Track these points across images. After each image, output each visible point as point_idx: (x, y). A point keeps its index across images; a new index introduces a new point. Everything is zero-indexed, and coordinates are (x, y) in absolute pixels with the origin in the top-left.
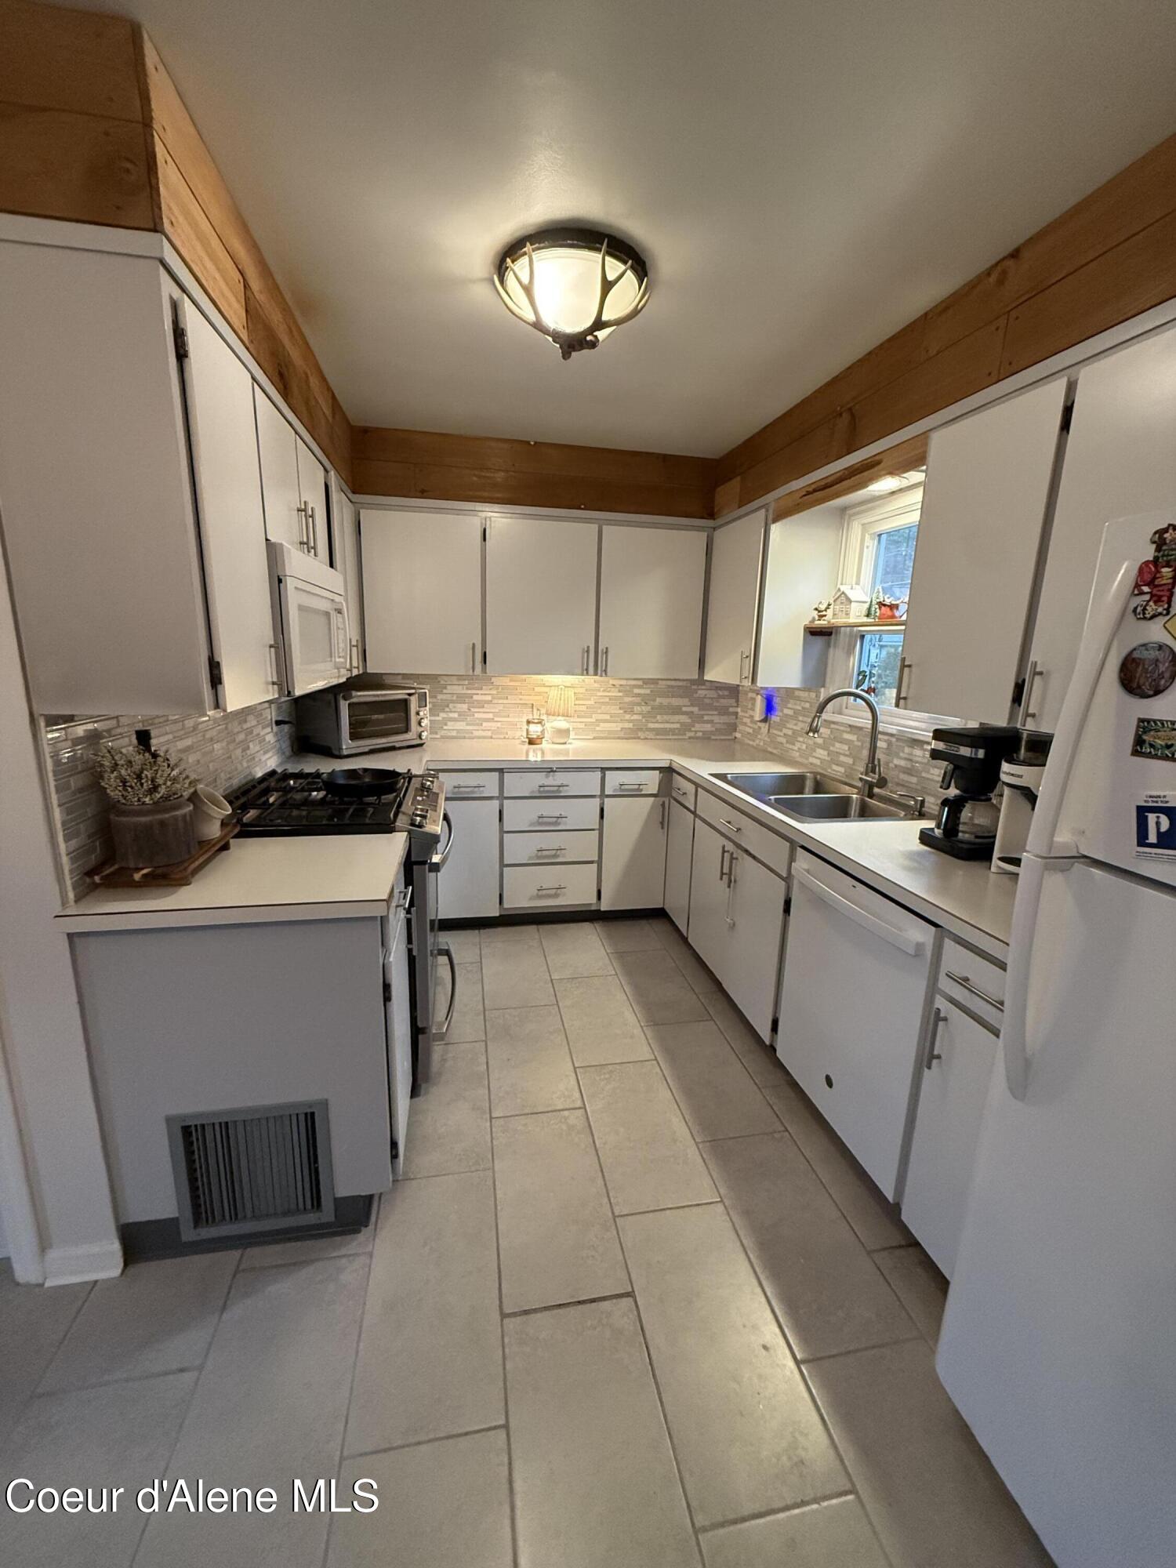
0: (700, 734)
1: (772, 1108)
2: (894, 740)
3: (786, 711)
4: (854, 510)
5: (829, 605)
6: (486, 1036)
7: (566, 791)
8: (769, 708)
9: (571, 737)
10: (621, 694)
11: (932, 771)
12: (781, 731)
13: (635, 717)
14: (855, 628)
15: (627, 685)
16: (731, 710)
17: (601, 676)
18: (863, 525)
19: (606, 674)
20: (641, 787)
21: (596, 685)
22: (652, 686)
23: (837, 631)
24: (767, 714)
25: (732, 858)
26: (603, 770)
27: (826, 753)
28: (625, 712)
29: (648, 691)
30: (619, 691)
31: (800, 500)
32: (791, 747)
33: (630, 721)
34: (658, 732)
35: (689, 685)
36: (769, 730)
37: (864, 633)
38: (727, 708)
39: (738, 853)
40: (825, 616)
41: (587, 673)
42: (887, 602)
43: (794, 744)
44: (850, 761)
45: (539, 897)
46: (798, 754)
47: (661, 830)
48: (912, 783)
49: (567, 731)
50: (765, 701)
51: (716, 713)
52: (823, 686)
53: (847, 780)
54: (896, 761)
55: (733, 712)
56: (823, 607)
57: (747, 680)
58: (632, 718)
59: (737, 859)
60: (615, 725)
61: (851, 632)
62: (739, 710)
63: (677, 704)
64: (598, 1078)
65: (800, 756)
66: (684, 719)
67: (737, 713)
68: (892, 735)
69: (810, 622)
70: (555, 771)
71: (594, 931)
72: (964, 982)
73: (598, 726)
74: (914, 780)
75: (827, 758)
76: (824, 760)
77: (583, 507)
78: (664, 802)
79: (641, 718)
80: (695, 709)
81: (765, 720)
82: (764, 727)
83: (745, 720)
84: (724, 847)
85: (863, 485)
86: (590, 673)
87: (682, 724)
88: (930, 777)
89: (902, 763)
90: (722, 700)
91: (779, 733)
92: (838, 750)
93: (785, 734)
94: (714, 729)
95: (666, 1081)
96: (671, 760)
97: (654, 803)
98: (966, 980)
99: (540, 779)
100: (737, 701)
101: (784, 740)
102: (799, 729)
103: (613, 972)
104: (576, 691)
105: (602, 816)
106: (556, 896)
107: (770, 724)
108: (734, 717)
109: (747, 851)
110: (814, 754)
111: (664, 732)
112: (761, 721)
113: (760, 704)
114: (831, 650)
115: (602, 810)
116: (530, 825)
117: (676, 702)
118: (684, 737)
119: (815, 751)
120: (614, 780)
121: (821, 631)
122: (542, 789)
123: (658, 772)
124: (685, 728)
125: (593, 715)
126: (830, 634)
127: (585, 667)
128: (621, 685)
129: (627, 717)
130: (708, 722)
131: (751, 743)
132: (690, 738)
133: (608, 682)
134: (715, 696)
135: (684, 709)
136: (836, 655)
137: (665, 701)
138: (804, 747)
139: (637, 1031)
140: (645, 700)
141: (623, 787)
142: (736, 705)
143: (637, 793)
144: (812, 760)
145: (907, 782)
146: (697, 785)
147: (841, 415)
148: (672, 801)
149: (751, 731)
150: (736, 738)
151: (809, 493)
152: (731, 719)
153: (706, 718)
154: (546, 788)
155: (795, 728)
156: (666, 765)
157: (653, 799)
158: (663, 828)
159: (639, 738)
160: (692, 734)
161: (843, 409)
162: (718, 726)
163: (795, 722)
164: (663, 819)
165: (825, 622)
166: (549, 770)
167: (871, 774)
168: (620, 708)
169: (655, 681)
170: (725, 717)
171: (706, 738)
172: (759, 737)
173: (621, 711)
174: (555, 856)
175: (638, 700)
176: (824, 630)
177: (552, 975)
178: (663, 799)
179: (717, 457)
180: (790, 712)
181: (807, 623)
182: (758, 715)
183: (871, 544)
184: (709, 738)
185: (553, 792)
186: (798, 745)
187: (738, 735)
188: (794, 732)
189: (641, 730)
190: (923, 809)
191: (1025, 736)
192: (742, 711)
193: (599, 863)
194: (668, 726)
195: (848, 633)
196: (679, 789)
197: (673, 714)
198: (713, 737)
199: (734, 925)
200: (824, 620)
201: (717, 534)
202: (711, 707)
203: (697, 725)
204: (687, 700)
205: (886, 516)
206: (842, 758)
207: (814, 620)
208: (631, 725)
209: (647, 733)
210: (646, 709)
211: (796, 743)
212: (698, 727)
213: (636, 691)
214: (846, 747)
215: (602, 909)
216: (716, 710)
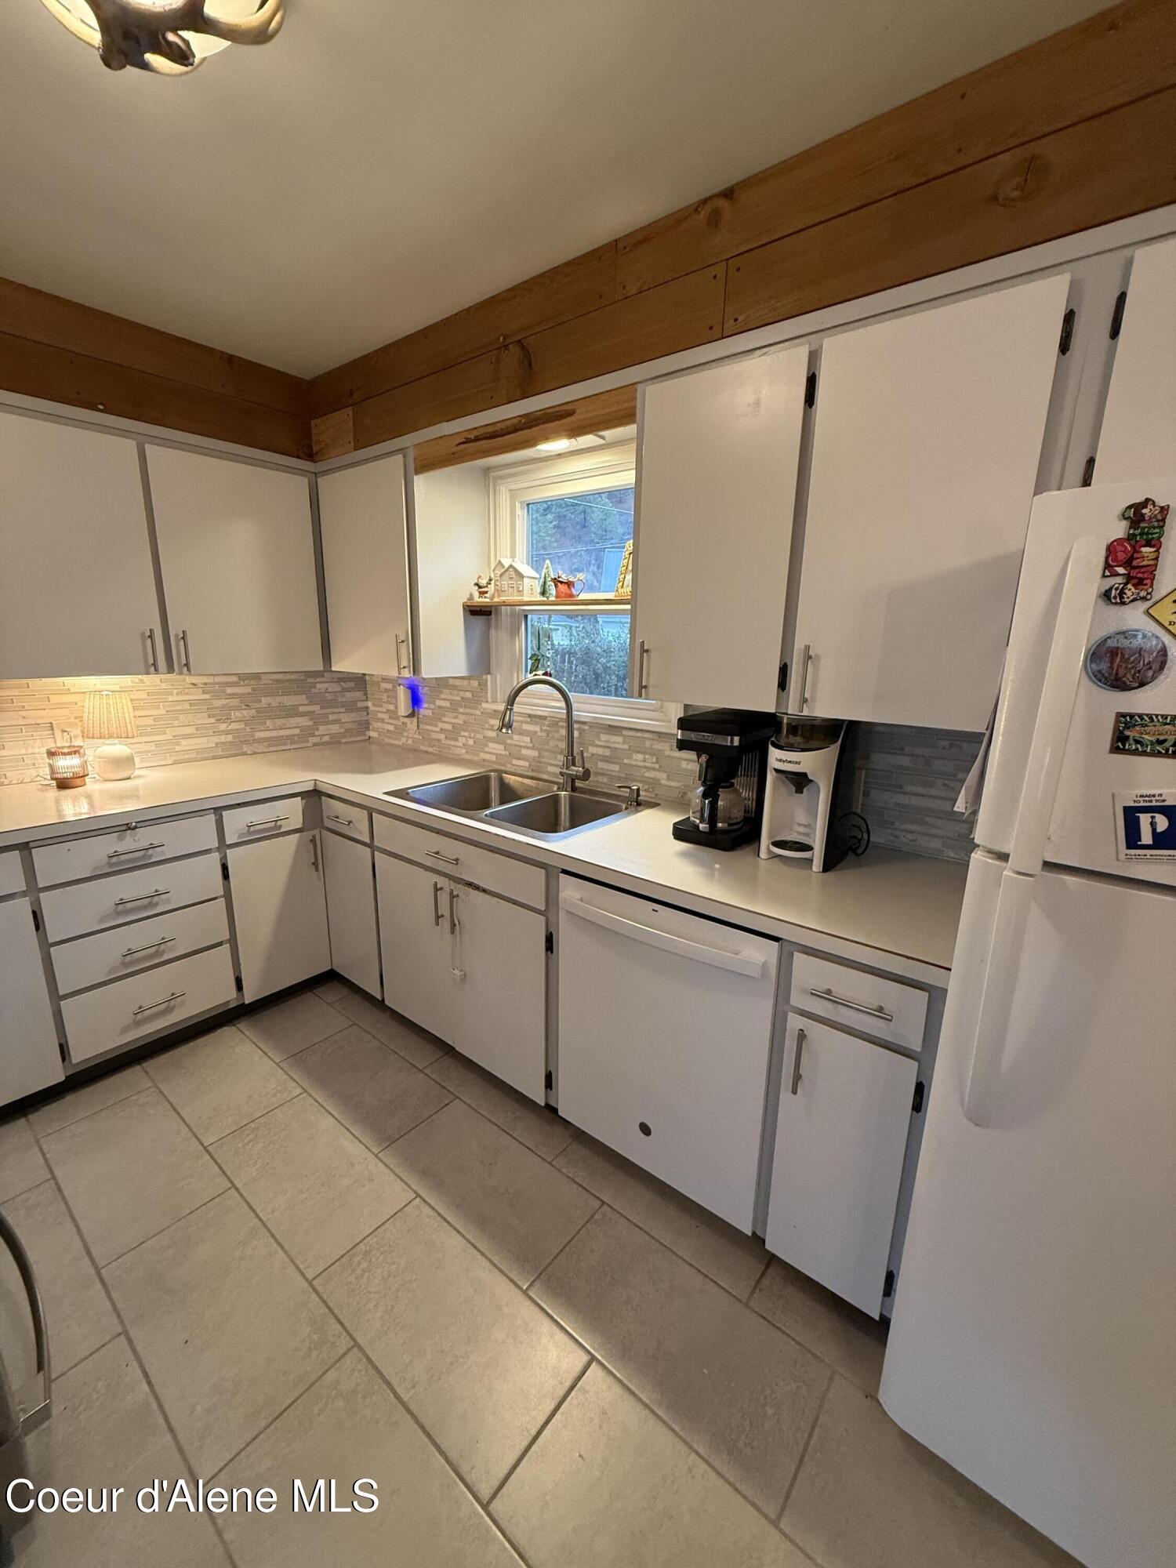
0: (326, 739)
1: (575, 1182)
2: (586, 727)
3: (439, 703)
4: (500, 473)
5: (490, 580)
6: (122, 1322)
7: (163, 853)
8: (416, 700)
9: (137, 766)
10: (208, 696)
11: (634, 756)
12: (437, 726)
13: (234, 726)
14: (517, 608)
15: (215, 683)
16: (360, 704)
17: (181, 673)
18: (510, 490)
19: (189, 670)
20: (279, 823)
21: (163, 686)
22: (253, 682)
23: (496, 610)
24: (413, 707)
25: (452, 896)
26: (218, 811)
27: (502, 747)
28: (217, 720)
29: (248, 690)
30: (204, 692)
31: (455, 449)
32: (452, 743)
33: (227, 732)
34: (269, 741)
35: (303, 677)
36: (418, 726)
37: (526, 613)
38: (355, 702)
39: (459, 889)
40: (486, 592)
41: (156, 670)
42: (564, 578)
43: (457, 740)
44: (535, 753)
45: (137, 1024)
46: (464, 751)
47: (316, 874)
48: (615, 771)
49: (129, 761)
50: (409, 692)
51: (343, 710)
52: (489, 673)
53: (535, 774)
54: (592, 750)
55: (363, 708)
56: (483, 582)
57: (407, 670)
58: (230, 727)
59: (458, 896)
60: (204, 740)
61: (513, 612)
62: (370, 704)
63: (291, 703)
64: (352, 1279)
65: (467, 752)
66: (305, 722)
67: (367, 708)
68: (584, 723)
69: (468, 600)
70: (136, 827)
71: (242, 1036)
72: (827, 995)
73: (178, 744)
74: (616, 768)
75: (504, 753)
76: (500, 755)
77: (101, 407)
78: (314, 836)
79: (243, 726)
80: (316, 708)
81: (412, 715)
82: (412, 724)
83: (380, 715)
84: (436, 884)
85: (531, 443)
86: (160, 670)
87: (302, 728)
88: (635, 763)
89: (600, 751)
90: (348, 694)
91: (434, 729)
92: (517, 743)
93: (441, 729)
94: (343, 730)
95: (447, 1222)
96: (315, 780)
97: (300, 839)
98: (829, 992)
99: (109, 845)
100: (366, 694)
101: (442, 736)
102: (461, 722)
103: (299, 1090)
104: (133, 697)
105: (226, 876)
106: (169, 1010)
107: (418, 718)
108: (365, 713)
109: (470, 884)
110: (486, 749)
111: (280, 740)
112: (407, 717)
113: (403, 697)
114: (493, 632)
115: (225, 868)
116: (101, 921)
117: (289, 701)
118: (307, 745)
119: (487, 746)
120: (236, 823)
121: (481, 611)
122: (114, 860)
123: (299, 798)
124: (306, 733)
125: (168, 730)
126: (489, 613)
127: (151, 661)
128: (206, 684)
129: (223, 727)
130: (334, 722)
131: (397, 742)
132: (315, 745)
133: (184, 680)
134: (339, 689)
135: (302, 709)
136: (499, 636)
137: (274, 701)
138: (471, 742)
139: (376, 1167)
140: (246, 702)
141: (252, 829)
142: (364, 698)
143: (274, 832)
144: (483, 756)
145: (608, 770)
146: (370, 812)
147: (506, 347)
148: (325, 832)
149: (391, 728)
150: (370, 737)
151: (468, 441)
152: (363, 716)
153: (331, 717)
154: (123, 858)
155: (455, 721)
156: (309, 787)
157: (298, 835)
158: (317, 870)
159: (245, 754)
160: (316, 740)
161: (508, 341)
162: (349, 726)
163: (455, 714)
164: (316, 857)
165: (488, 600)
166: (124, 828)
167: (572, 767)
168: (209, 716)
169: (257, 676)
170: (353, 715)
171: (335, 742)
172: (406, 734)
173: (212, 720)
174: (158, 954)
175: (235, 702)
176: (483, 609)
177: (203, 1140)
178: (313, 832)
179: (308, 378)
180: (446, 704)
181: (465, 600)
182: (403, 710)
183: (521, 513)
184: (339, 742)
185: (134, 860)
186: (462, 740)
187: (373, 734)
188: (454, 725)
189: (246, 742)
190: (639, 798)
191: (785, 721)
192: (374, 705)
193: (233, 941)
194: (282, 733)
195: (509, 613)
196: (337, 818)
197: (288, 716)
198: (343, 741)
199: (465, 975)
200: (485, 597)
201: (322, 481)
202: (332, 704)
203: (320, 727)
204: (304, 696)
205: (539, 483)
206: (524, 751)
207: (471, 597)
208: (230, 738)
209: (256, 745)
210: (248, 714)
211: (460, 738)
212: (322, 729)
213: (230, 690)
214: (528, 739)
215: (247, 1002)
216: (342, 707)
